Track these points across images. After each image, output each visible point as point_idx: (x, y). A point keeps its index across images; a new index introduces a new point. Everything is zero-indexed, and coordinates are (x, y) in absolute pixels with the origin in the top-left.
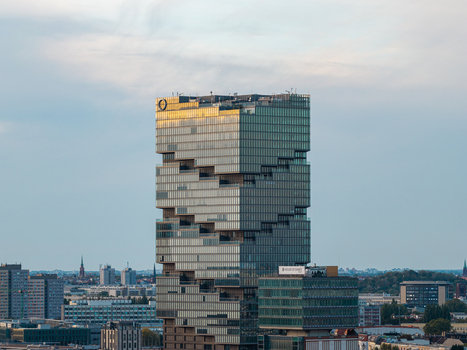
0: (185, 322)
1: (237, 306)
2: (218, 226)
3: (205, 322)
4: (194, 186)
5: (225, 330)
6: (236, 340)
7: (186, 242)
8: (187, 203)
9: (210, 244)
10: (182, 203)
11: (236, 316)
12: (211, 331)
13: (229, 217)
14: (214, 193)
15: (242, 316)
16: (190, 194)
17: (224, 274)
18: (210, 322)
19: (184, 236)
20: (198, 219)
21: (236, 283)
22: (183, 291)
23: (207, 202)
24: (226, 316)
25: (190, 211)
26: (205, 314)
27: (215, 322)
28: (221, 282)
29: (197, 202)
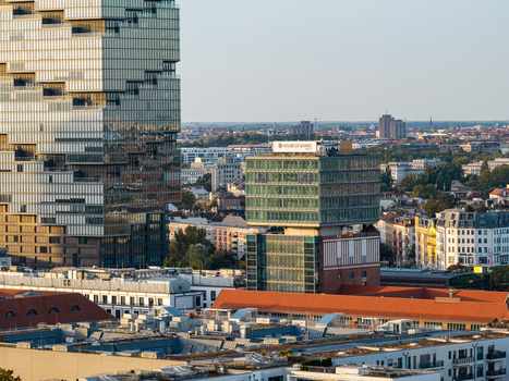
0: (24, 209)
1: (99, 188)
2: (70, 86)
3: (51, 209)
4: (34, 35)
5: (81, 219)
6: (98, 231)
7: (23, 106)
8: (24, 56)
9: (59, 108)
10: (17, 57)
11: (99, 200)
12: (60, 220)
13: (86, 75)
14: (65, 44)
15: (106, 202)
16: (28, 46)
17: (80, 148)
18: (60, 208)
19: (20, 99)
20: (39, 78)
21: (98, 158)
22: (20, 169)
23: (55, 55)
24: (84, 200)
25: (28, 68)
26: (53, 198)
27: (67, 208)
28: (73, 157)
29: (39, 55)
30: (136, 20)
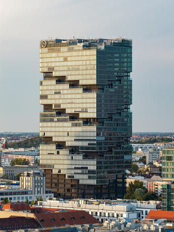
0: (60, 171)
1: (94, 162)
2: (82, 115)
3: (73, 172)
4: (65, 92)
5: (86, 176)
6: (93, 182)
7: (60, 124)
8: (61, 101)
9: (76, 125)
10: (57, 102)
11: (94, 168)
12: (76, 177)
13: (89, 110)
14: (79, 96)
15: (97, 168)
16: (62, 96)
17: (86, 144)
18: (76, 171)
19: (59, 121)
20: (68, 111)
21: (93, 148)
22: (58, 153)
23: (74, 101)
24: (87, 168)
25: (62, 107)
26: (73, 167)
27: (79, 171)
28: (83, 148)
29: (68, 101)
30: (112, 85)
